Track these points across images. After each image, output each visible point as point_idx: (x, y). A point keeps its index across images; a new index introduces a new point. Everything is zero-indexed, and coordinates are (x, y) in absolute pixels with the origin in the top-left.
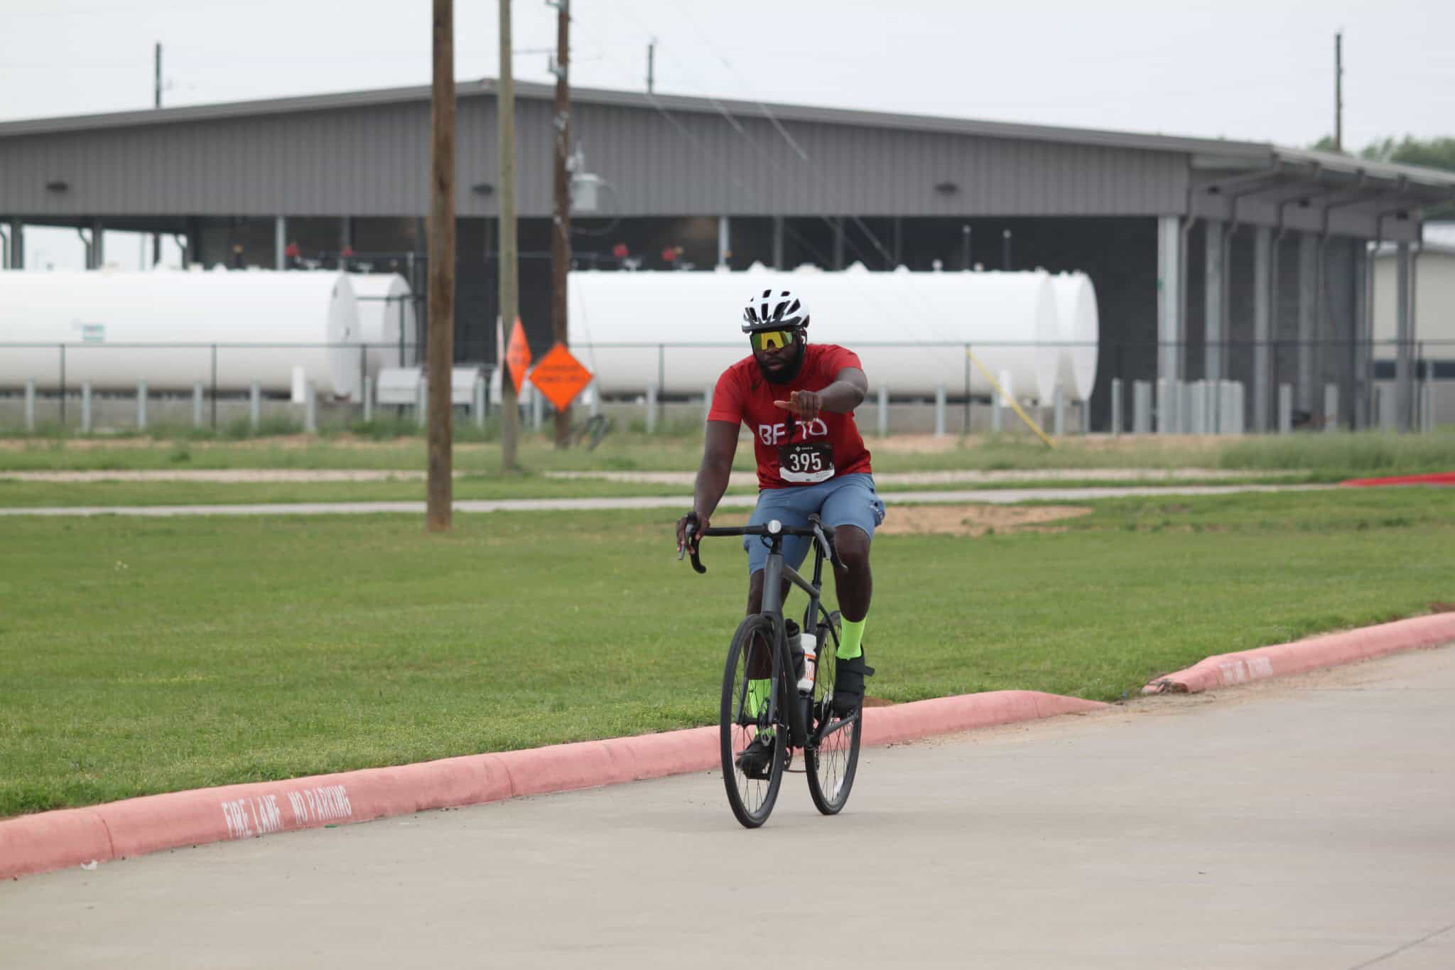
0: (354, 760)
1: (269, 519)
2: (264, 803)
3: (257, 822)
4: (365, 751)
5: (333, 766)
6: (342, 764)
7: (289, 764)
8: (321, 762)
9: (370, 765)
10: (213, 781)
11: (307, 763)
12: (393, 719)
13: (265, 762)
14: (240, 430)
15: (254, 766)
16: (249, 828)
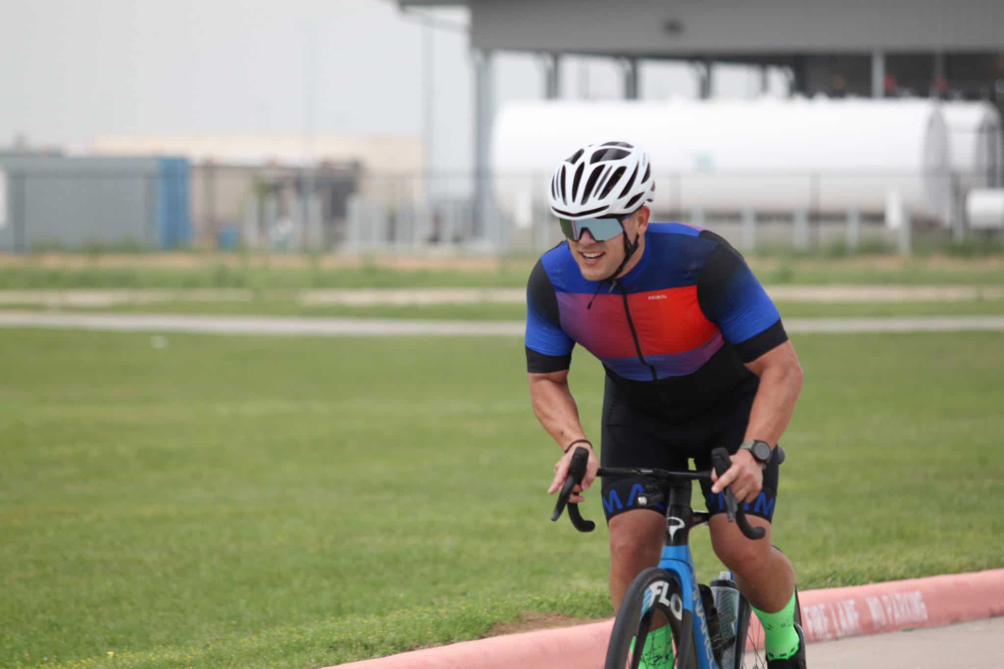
0: (931, 567)
1: (864, 338)
2: (843, 608)
3: (836, 625)
4: (941, 559)
5: (910, 572)
6: (919, 570)
7: (869, 570)
8: (899, 568)
9: (946, 572)
11: (885, 570)
12: (970, 527)
13: (846, 568)
14: (839, 251)
15: (835, 572)
16: (829, 632)
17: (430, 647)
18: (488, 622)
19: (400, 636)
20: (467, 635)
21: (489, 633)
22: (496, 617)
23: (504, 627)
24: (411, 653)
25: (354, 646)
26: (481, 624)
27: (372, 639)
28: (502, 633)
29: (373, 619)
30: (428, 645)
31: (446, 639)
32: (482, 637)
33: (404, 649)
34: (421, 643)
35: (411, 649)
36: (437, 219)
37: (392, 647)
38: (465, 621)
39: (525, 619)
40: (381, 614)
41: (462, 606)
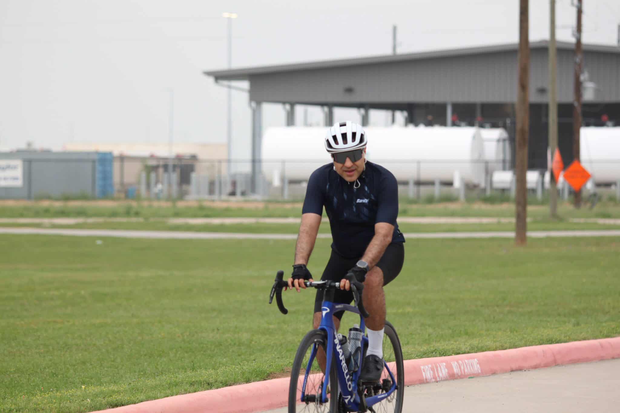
0: (482, 347)
1: (443, 240)
2: (440, 367)
3: (437, 375)
4: (487, 344)
5: (472, 350)
6: (476, 349)
7: (452, 349)
8: (467, 348)
9: (489, 349)
10: (417, 356)
11: (460, 349)
12: (500, 329)
13: (441, 348)
14: (430, 200)
15: (436, 349)
16: (433, 378)
17: (240, 384)
18: (268, 372)
19: (225, 379)
20: (258, 379)
21: (268, 378)
22: (272, 370)
23: (276, 375)
24: (230, 387)
25: (203, 384)
26: (264, 373)
27: (211, 380)
28: (275, 377)
29: (212, 371)
30: (239, 383)
31: (247, 380)
32: (265, 380)
33: (227, 385)
34: (235, 382)
35: (230, 386)
36: (234, 184)
37: (221, 384)
38: (257, 371)
39: (285, 371)
40: (214, 368)
41: (254, 365)
